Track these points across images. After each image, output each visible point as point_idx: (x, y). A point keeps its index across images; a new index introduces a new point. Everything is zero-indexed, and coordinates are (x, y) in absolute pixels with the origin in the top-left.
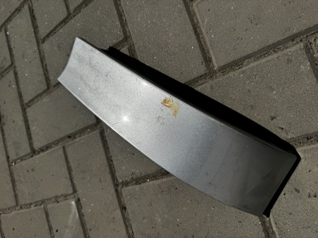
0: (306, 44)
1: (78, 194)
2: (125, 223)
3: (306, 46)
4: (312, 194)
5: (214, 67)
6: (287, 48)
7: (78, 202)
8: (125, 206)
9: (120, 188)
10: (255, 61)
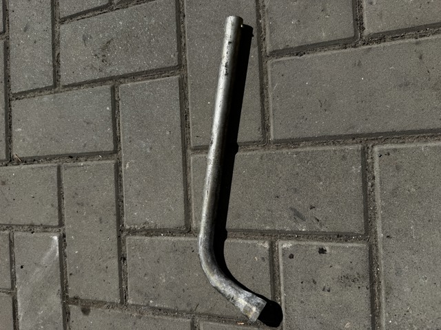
0: (364, 147)
1: (64, 229)
2: (120, 275)
3: (363, 149)
4: (327, 288)
5: (270, 136)
6: (346, 144)
7: (62, 238)
8: (125, 256)
9: (124, 234)
10: (312, 145)
